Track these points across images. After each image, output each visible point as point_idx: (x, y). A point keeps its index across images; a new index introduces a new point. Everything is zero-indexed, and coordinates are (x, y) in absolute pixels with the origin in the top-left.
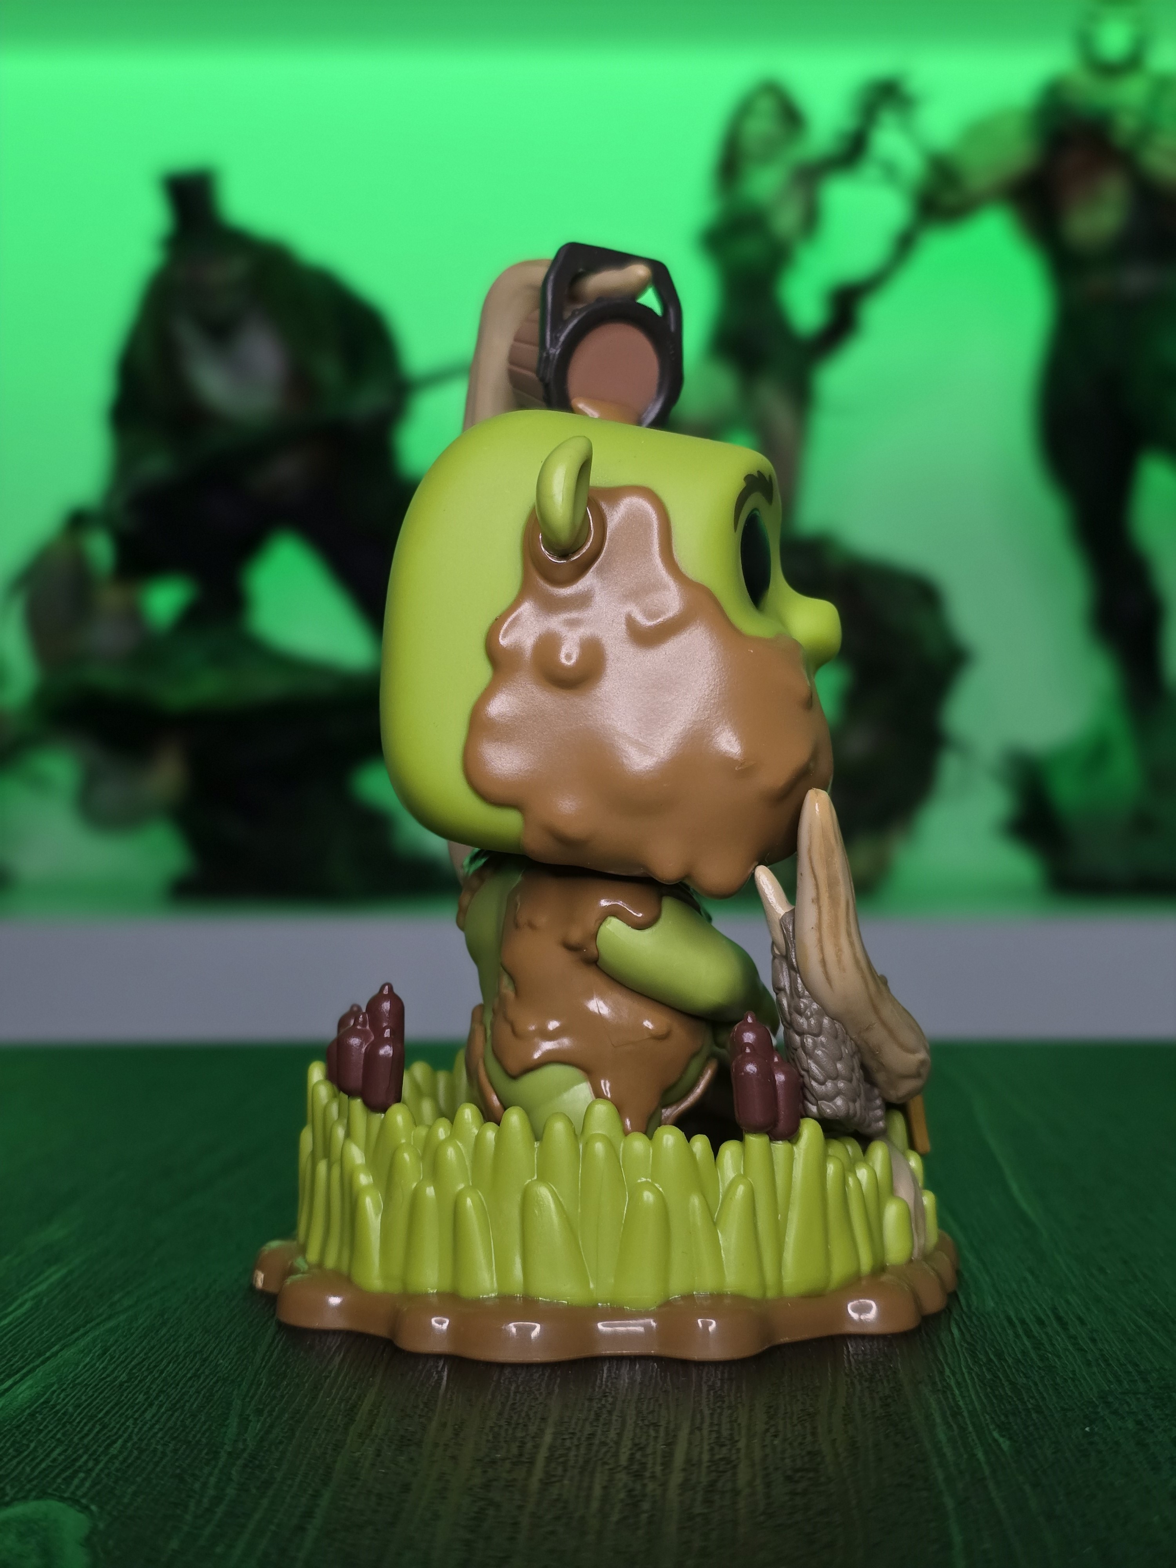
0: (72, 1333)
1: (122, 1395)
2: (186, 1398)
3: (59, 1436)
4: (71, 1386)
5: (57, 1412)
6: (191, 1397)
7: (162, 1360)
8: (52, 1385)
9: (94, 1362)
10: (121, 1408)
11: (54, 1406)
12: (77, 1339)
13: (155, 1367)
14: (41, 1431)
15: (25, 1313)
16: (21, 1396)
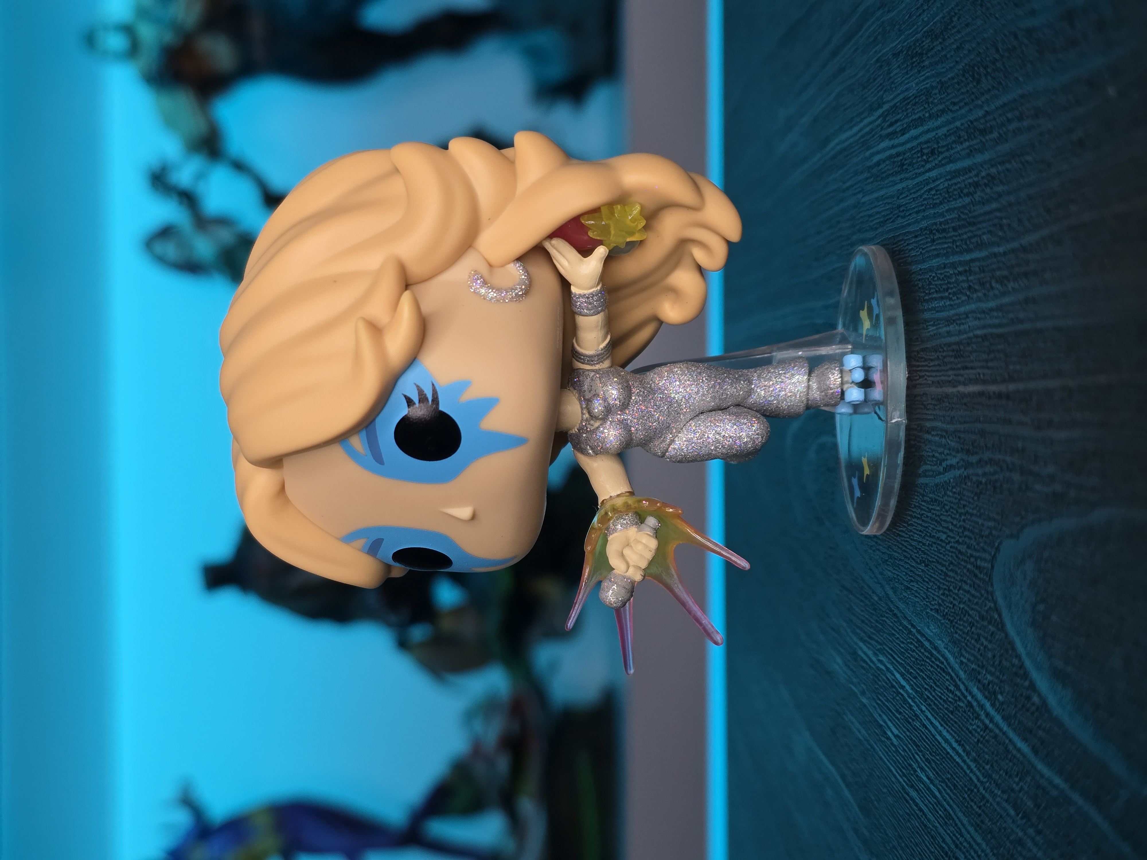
0: (897, 617)
1: (933, 562)
2: (934, 516)
3: (956, 591)
4: (927, 600)
5: (943, 601)
6: (933, 514)
7: (911, 545)
8: (927, 613)
9: (914, 592)
10: (940, 558)
11: (940, 605)
12: (901, 612)
13: (916, 548)
14: (954, 605)
15: (887, 657)
16: (934, 631)
